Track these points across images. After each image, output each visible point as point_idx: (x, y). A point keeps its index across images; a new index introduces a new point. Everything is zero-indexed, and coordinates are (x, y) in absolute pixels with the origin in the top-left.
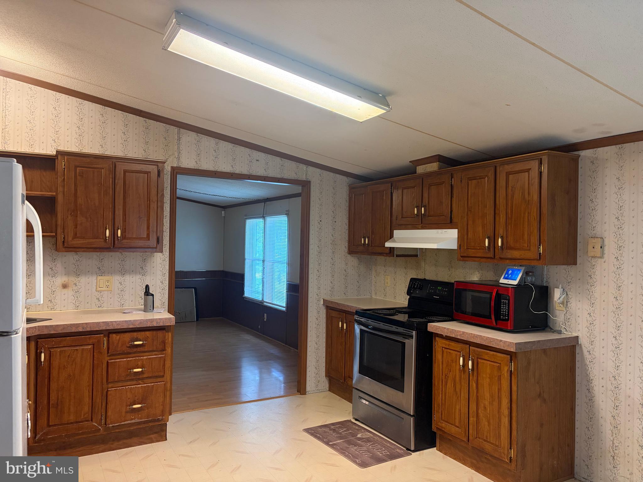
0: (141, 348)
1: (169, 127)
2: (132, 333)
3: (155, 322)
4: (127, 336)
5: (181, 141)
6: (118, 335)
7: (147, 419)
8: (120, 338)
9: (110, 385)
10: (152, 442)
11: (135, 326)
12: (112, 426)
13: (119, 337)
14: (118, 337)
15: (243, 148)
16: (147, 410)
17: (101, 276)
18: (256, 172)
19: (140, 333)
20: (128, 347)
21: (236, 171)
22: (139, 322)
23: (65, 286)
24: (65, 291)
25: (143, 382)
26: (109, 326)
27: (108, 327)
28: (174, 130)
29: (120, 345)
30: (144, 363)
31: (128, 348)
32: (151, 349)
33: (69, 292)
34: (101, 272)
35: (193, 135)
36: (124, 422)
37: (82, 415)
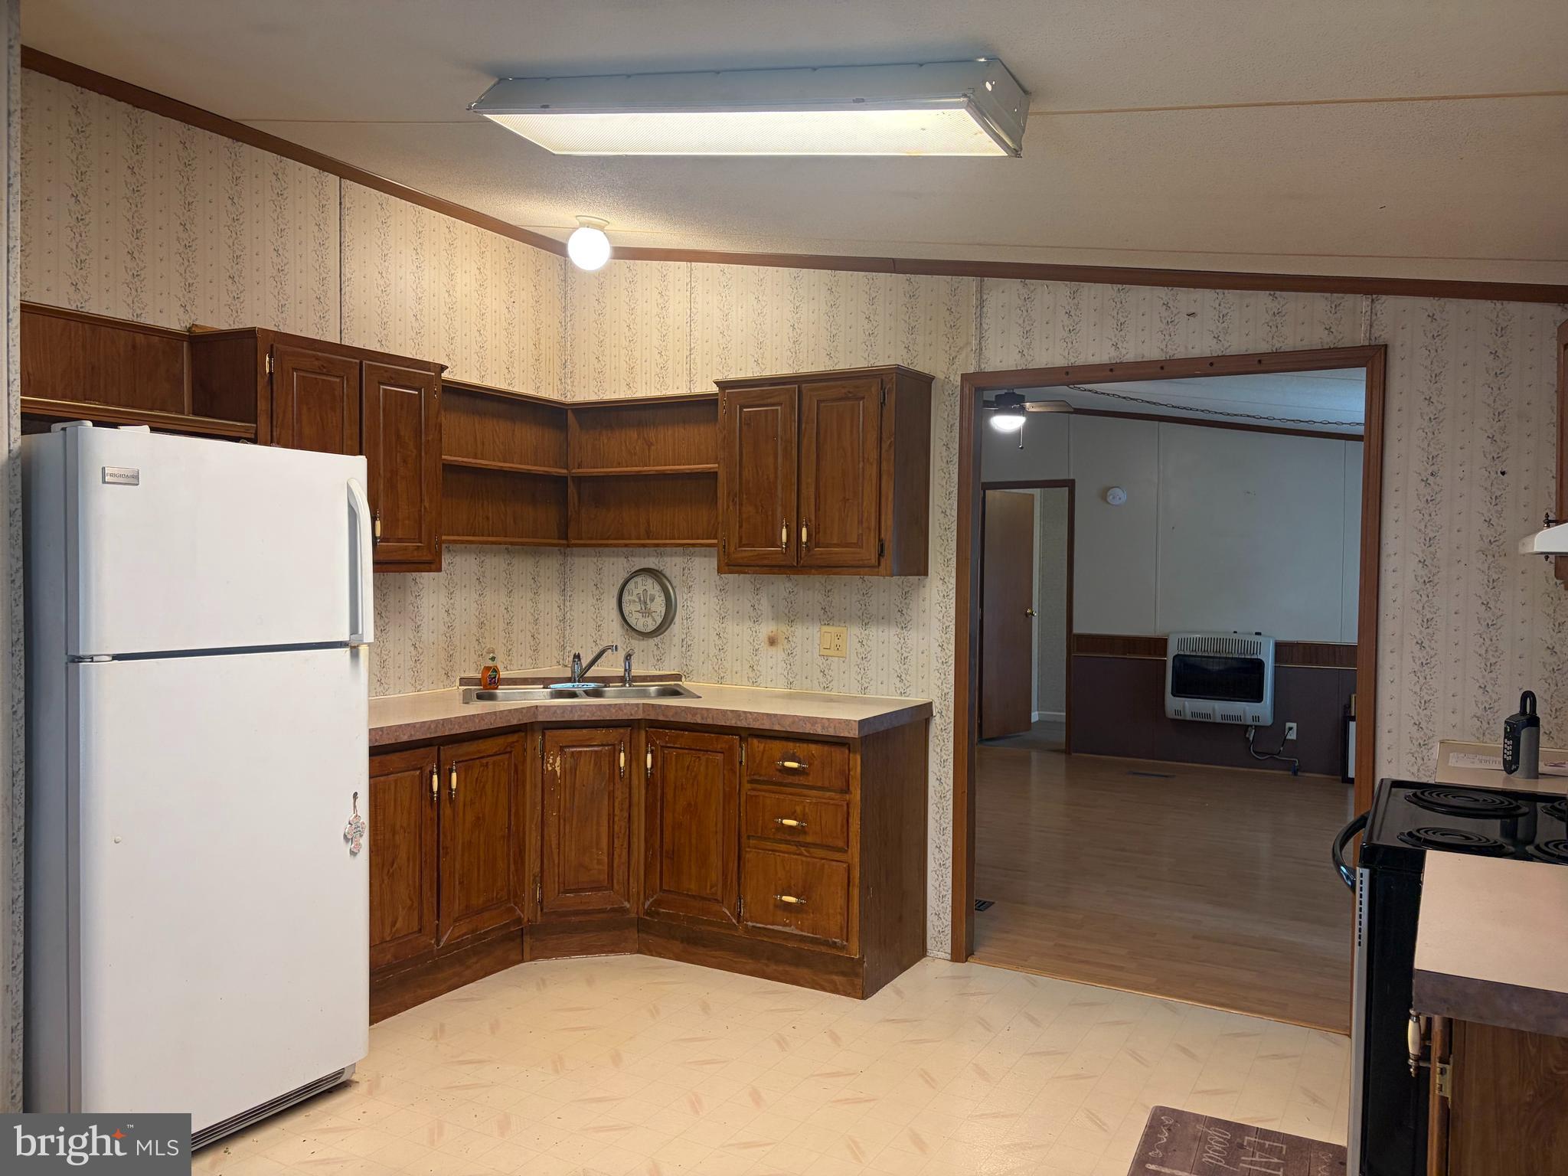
0: (801, 779)
1: (958, 280)
2: (785, 743)
3: (819, 725)
4: (777, 747)
5: (985, 310)
6: (761, 743)
7: (813, 934)
8: (764, 747)
9: (752, 842)
10: (835, 991)
11: (784, 727)
12: (753, 926)
13: (763, 745)
14: (762, 747)
15: (1145, 291)
16: (812, 915)
17: (828, 624)
18: (1186, 347)
19: (798, 745)
20: (777, 770)
21: (1128, 356)
22: (791, 720)
23: (772, 642)
24: (772, 650)
25: (808, 852)
26: (740, 720)
27: (738, 722)
28: (970, 283)
29: (765, 764)
30: (807, 810)
31: (778, 773)
32: (819, 784)
33: (778, 654)
34: (828, 616)
35: (1013, 285)
36: (773, 924)
37: (709, 887)
